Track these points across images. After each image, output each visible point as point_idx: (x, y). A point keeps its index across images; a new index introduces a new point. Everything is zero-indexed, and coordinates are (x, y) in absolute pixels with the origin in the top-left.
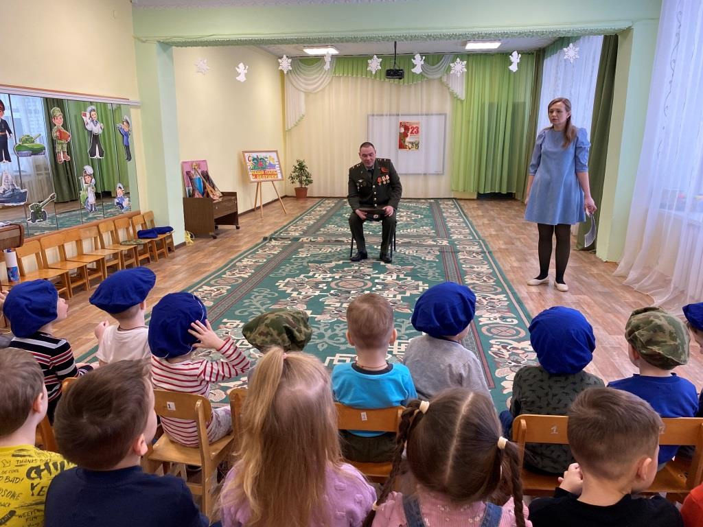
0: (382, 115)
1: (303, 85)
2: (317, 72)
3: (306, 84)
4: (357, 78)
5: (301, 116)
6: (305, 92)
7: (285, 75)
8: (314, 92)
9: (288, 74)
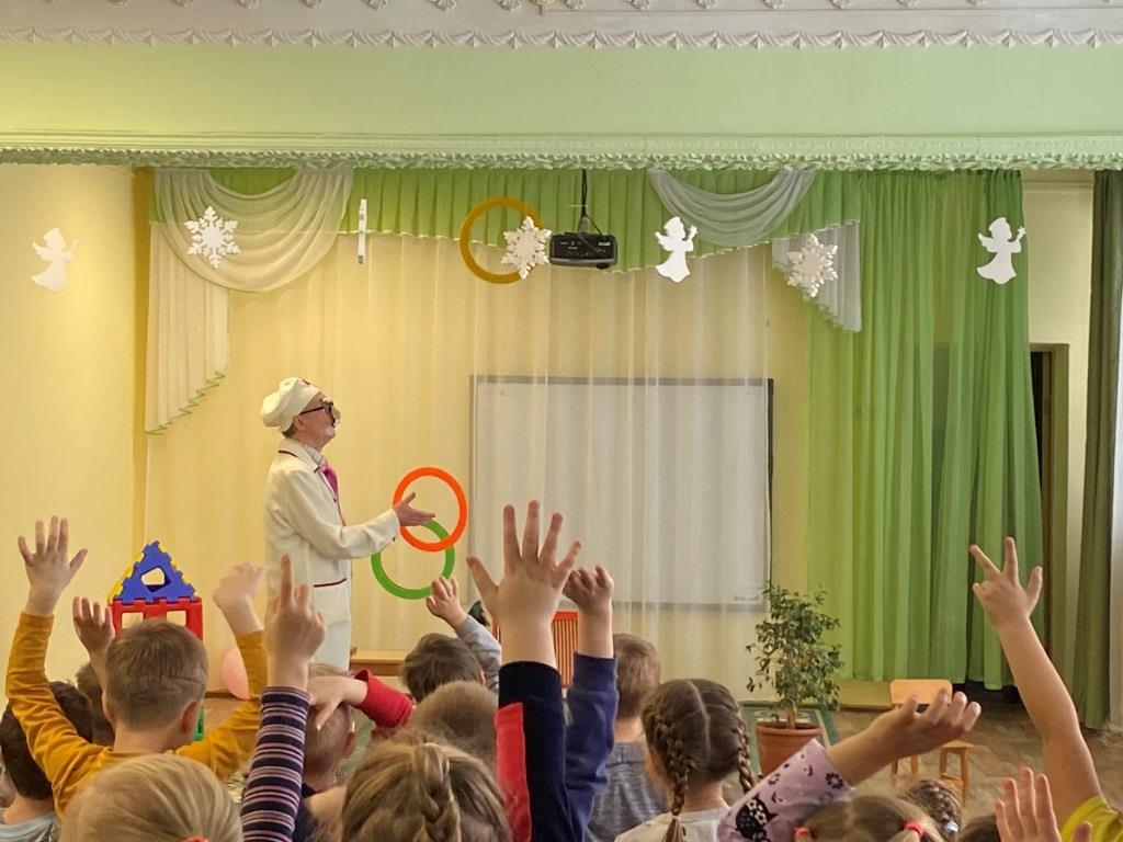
1: (222, 264)
2: (279, 219)
3: (236, 262)
4: (431, 242)
5: (211, 376)
6: (229, 289)
7: (154, 224)
8: (268, 289)
9: (165, 222)
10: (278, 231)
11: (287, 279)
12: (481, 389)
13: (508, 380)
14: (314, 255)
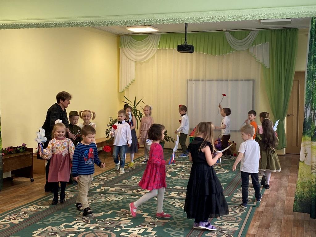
0: (199, 80)
1: (134, 57)
2: (145, 46)
3: (136, 56)
5: (132, 80)
6: (135, 62)
8: (143, 61)
9: (122, 47)
10: (145, 48)
13: (195, 80)
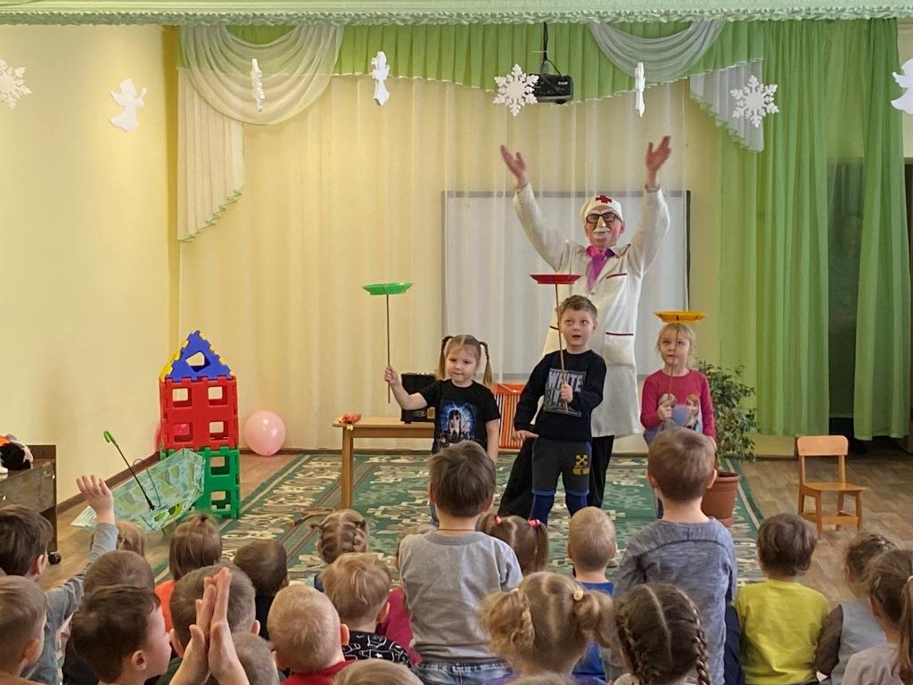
3: (247, 100)
5: (231, 194)
6: (243, 123)
7: (180, 69)
8: (274, 122)
9: (189, 67)
10: (283, 73)
11: (291, 114)
12: (451, 202)
13: (473, 195)
14: (314, 93)
